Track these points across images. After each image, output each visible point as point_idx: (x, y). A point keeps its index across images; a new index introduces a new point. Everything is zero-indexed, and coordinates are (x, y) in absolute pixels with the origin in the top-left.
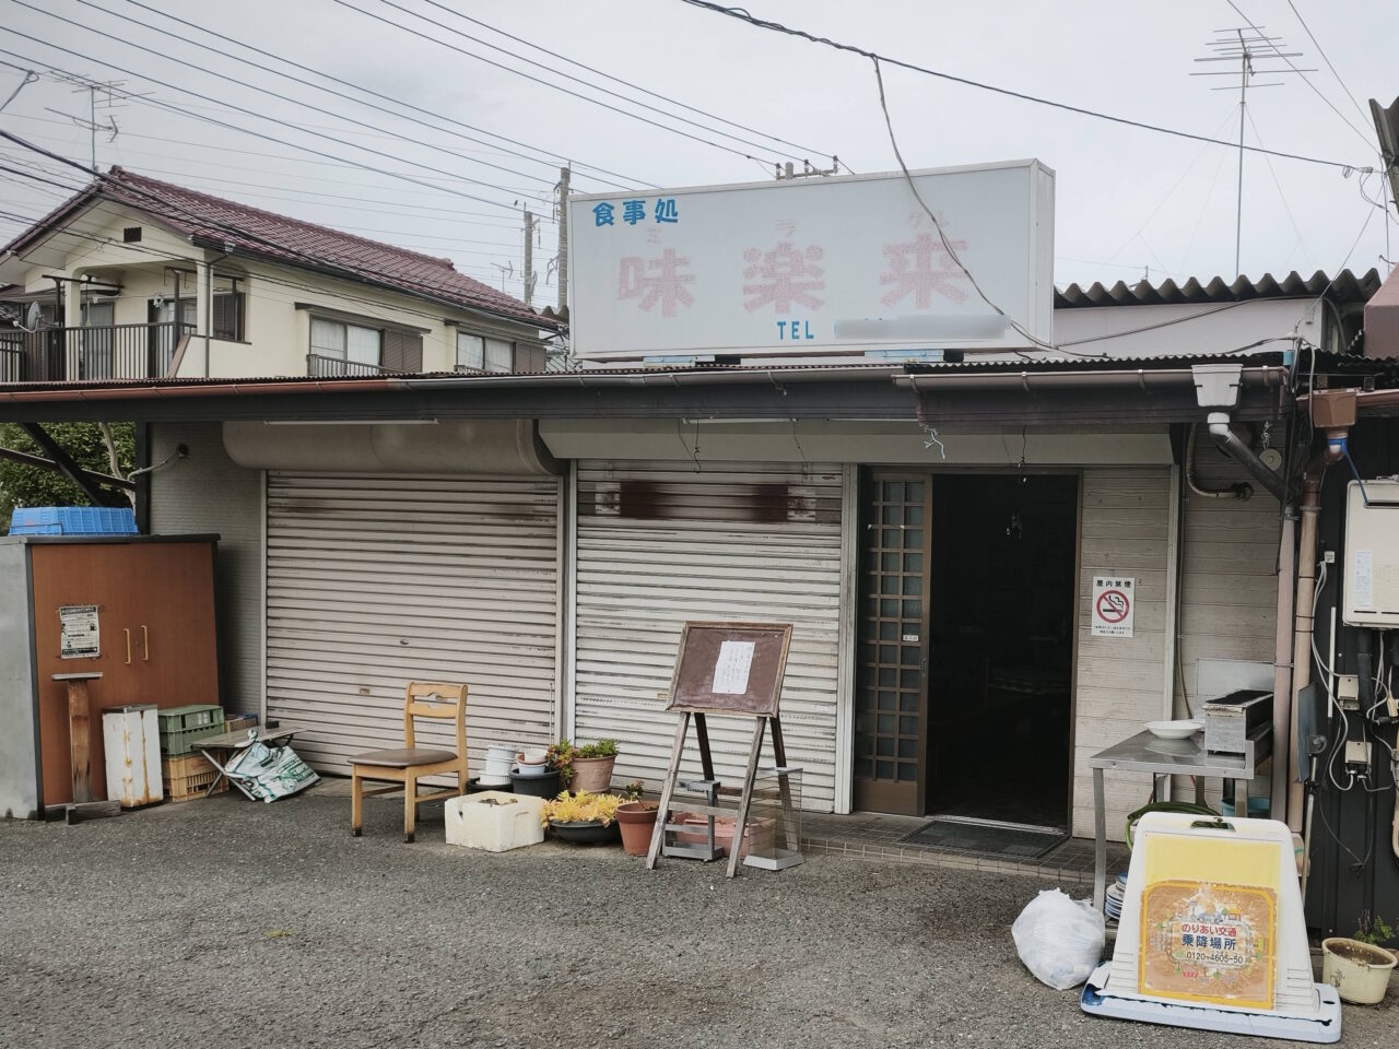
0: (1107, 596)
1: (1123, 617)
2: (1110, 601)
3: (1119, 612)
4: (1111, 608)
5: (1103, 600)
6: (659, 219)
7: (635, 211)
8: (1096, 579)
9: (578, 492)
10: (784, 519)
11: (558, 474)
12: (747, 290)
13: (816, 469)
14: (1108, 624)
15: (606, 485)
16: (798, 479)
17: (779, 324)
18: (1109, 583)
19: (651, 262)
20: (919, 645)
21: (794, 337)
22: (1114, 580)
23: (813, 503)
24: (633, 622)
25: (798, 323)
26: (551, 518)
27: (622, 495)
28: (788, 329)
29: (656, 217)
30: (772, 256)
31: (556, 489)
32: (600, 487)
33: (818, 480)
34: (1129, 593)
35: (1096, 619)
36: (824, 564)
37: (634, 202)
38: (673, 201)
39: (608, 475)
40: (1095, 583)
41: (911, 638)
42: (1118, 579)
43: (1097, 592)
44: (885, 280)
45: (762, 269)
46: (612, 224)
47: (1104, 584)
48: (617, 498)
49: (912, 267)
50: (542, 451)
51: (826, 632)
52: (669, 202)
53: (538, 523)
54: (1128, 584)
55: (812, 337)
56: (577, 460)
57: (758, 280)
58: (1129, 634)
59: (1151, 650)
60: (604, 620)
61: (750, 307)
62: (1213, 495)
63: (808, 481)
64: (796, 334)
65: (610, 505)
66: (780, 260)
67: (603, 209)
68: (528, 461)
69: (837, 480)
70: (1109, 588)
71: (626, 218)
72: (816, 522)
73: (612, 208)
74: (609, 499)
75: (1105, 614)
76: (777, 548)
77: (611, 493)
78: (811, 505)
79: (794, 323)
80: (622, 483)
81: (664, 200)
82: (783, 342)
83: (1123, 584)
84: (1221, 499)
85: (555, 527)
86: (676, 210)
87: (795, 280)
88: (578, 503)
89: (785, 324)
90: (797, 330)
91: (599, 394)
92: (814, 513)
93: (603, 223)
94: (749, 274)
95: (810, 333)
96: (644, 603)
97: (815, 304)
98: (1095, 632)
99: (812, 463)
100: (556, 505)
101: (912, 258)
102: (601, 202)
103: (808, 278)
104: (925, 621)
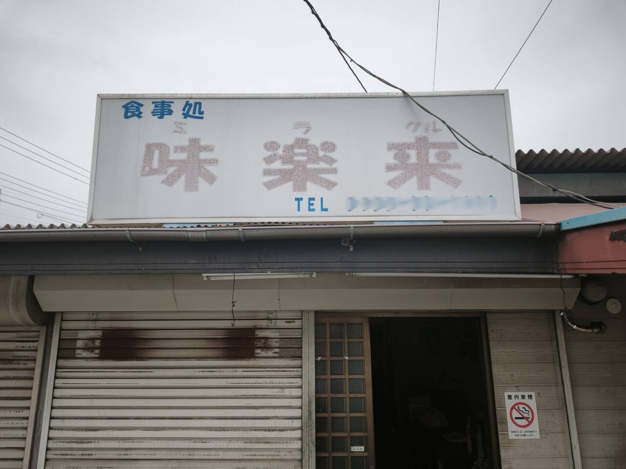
0: (516, 407)
1: (530, 423)
2: (519, 411)
3: (527, 418)
4: (521, 416)
5: (514, 410)
6: (186, 116)
7: (163, 107)
8: (506, 394)
9: (60, 339)
10: (251, 356)
11: (42, 325)
12: (267, 172)
13: (280, 315)
14: (519, 429)
15: (87, 332)
16: (264, 323)
17: (296, 199)
18: (516, 397)
19: (176, 148)
20: (366, 454)
21: (310, 210)
22: (520, 394)
23: (276, 342)
24: (105, 452)
25: (313, 199)
26: (29, 362)
27: (103, 339)
28: (304, 204)
29: (183, 114)
30: (289, 148)
31: (38, 336)
32: (82, 335)
33: (282, 324)
34: (532, 403)
35: (511, 426)
36: (287, 392)
37: (163, 103)
38: (200, 104)
39: (91, 325)
40: (506, 397)
41: (358, 449)
42: (523, 393)
43: (509, 404)
44: (389, 168)
45: (281, 157)
46: (140, 117)
47: (513, 397)
48: (98, 343)
49: (413, 159)
50: (33, 304)
51: (290, 451)
52: (196, 104)
53: (16, 366)
54: (530, 397)
55: (326, 210)
56: (62, 313)
57: (277, 165)
58: (537, 436)
59: (555, 448)
60: (75, 452)
61: (269, 185)
62: (590, 331)
63: (273, 324)
64: (312, 207)
65: (91, 349)
66: (297, 151)
67: (133, 106)
68: (18, 314)
69: (297, 324)
70: (517, 401)
71: (154, 113)
72: (280, 357)
73: (142, 105)
74: (90, 344)
75: (517, 421)
76: (245, 380)
77: (92, 339)
78: (274, 343)
79: (310, 199)
80: (103, 330)
81: (192, 102)
82: (299, 214)
83: (526, 397)
84: (595, 333)
85: (33, 369)
86: (202, 110)
87: (310, 166)
88: (59, 349)
89: (302, 199)
90: (313, 204)
91: (140, 249)
92: (277, 350)
93: (131, 117)
94: (269, 160)
95: (324, 207)
96: (116, 434)
97: (330, 185)
98: (512, 436)
99: (276, 311)
100: (36, 350)
101: (413, 153)
102: (130, 101)
103: (322, 165)
104: (370, 434)
